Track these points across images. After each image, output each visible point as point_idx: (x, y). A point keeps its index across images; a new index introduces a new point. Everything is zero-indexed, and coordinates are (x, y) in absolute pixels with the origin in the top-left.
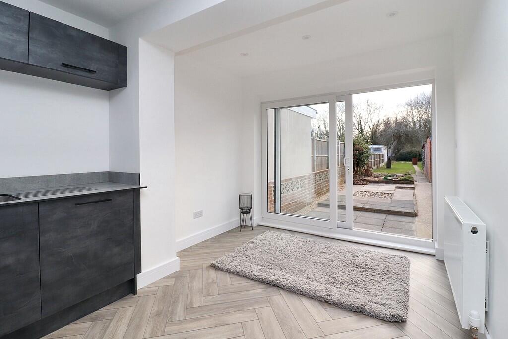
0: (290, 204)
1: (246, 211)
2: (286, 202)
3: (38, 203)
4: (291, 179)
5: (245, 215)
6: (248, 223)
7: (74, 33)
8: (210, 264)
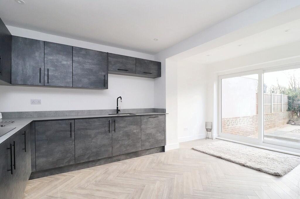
0: (238, 132)
1: (209, 130)
2: (236, 131)
3: (141, 115)
4: (239, 118)
5: (208, 132)
6: (210, 137)
7: (146, 61)
8: (191, 148)
